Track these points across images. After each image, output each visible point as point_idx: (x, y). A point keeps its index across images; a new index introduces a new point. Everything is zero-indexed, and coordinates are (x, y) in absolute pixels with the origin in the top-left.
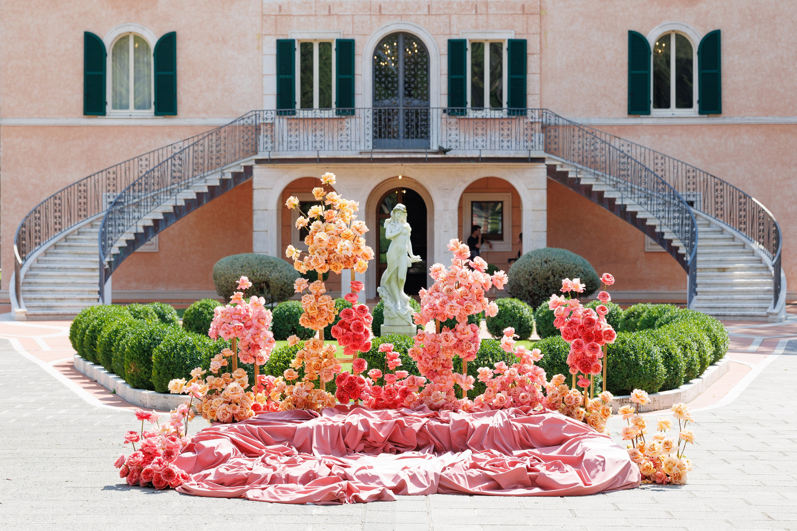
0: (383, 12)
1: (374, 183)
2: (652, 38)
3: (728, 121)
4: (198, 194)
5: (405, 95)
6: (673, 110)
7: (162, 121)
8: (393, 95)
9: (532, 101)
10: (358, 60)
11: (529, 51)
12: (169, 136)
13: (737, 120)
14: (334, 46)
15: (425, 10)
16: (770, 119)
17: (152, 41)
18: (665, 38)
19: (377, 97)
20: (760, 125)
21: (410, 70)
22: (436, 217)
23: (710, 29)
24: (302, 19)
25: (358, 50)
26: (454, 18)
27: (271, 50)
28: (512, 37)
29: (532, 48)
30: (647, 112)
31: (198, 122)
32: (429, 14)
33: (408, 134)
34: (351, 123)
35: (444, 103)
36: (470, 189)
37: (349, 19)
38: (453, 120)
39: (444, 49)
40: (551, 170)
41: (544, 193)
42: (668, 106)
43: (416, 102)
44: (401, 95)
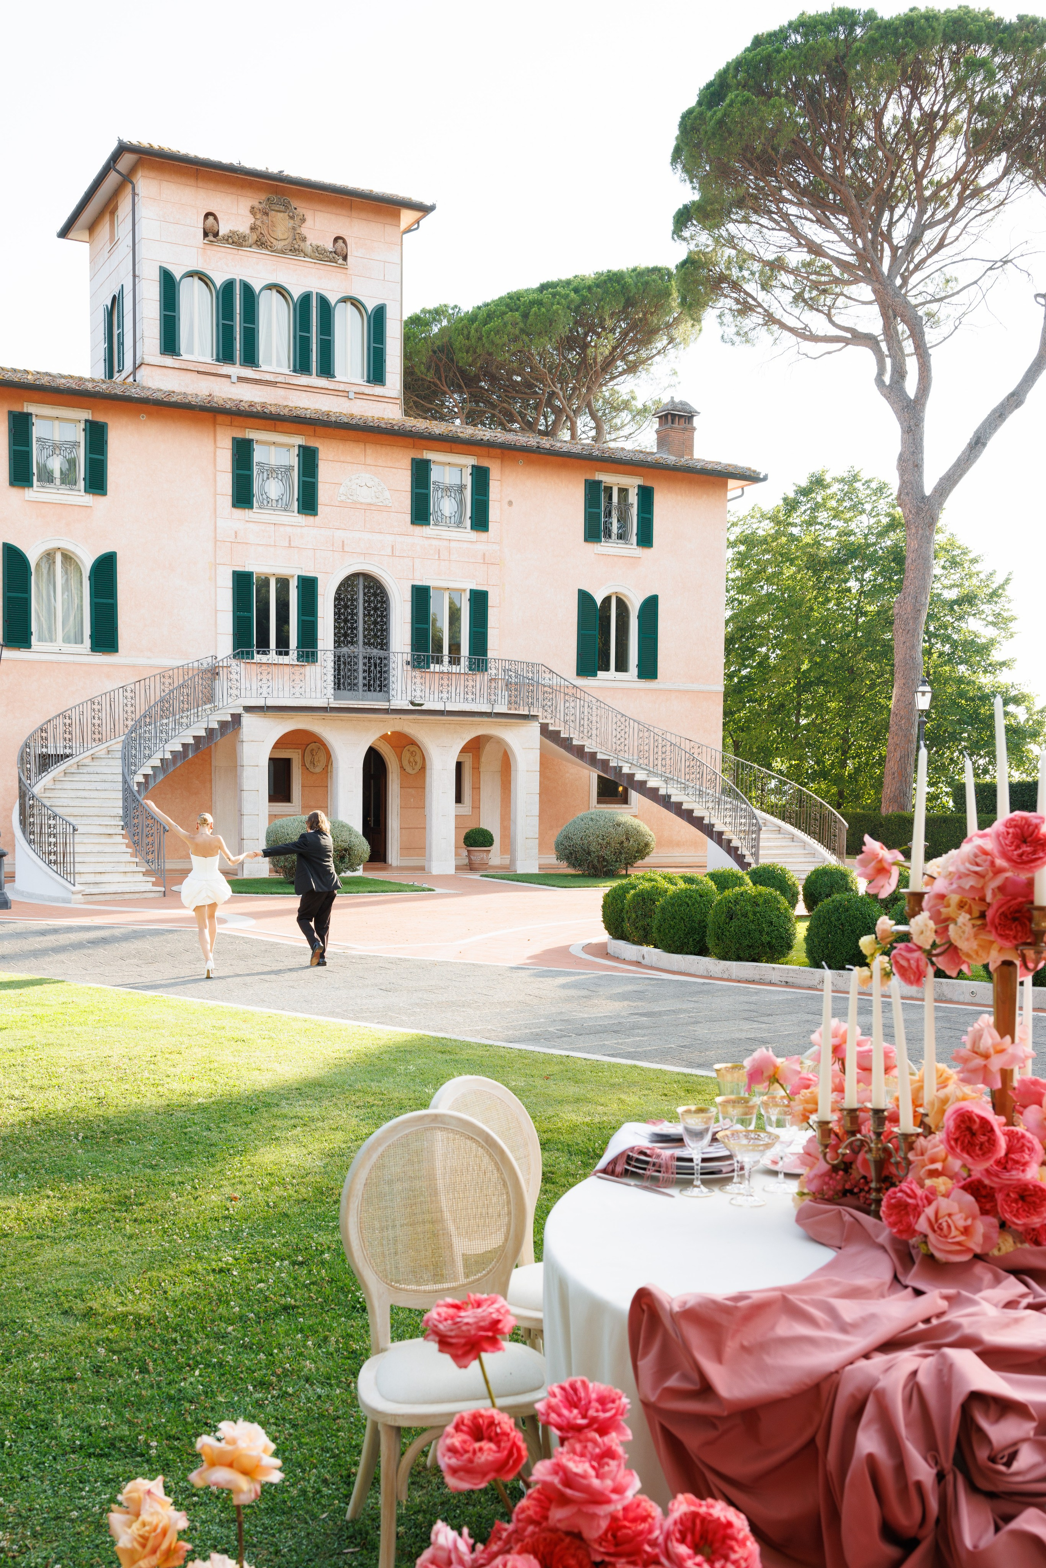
0: (346, 549)
2: (597, 598)
3: (661, 686)
4: (184, 745)
5: (365, 644)
6: (612, 673)
7: (102, 659)
8: (352, 643)
10: (320, 599)
11: (490, 602)
12: (116, 676)
13: (670, 685)
14: (292, 583)
15: (389, 551)
16: (694, 686)
17: (87, 562)
18: (607, 600)
19: (338, 643)
20: (687, 691)
21: (369, 615)
23: (648, 594)
24: (260, 549)
25: (320, 590)
26: (417, 562)
27: (227, 583)
28: (474, 586)
29: (492, 601)
30: (593, 674)
31: (141, 661)
32: (393, 555)
33: (369, 687)
34: (311, 670)
35: (408, 656)
37: (311, 553)
38: (417, 673)
39: (408, 595)
40: (544, 729)
41: (537, 753)
42: (608, 669)
43: (375, 652)
44: (361, 643)
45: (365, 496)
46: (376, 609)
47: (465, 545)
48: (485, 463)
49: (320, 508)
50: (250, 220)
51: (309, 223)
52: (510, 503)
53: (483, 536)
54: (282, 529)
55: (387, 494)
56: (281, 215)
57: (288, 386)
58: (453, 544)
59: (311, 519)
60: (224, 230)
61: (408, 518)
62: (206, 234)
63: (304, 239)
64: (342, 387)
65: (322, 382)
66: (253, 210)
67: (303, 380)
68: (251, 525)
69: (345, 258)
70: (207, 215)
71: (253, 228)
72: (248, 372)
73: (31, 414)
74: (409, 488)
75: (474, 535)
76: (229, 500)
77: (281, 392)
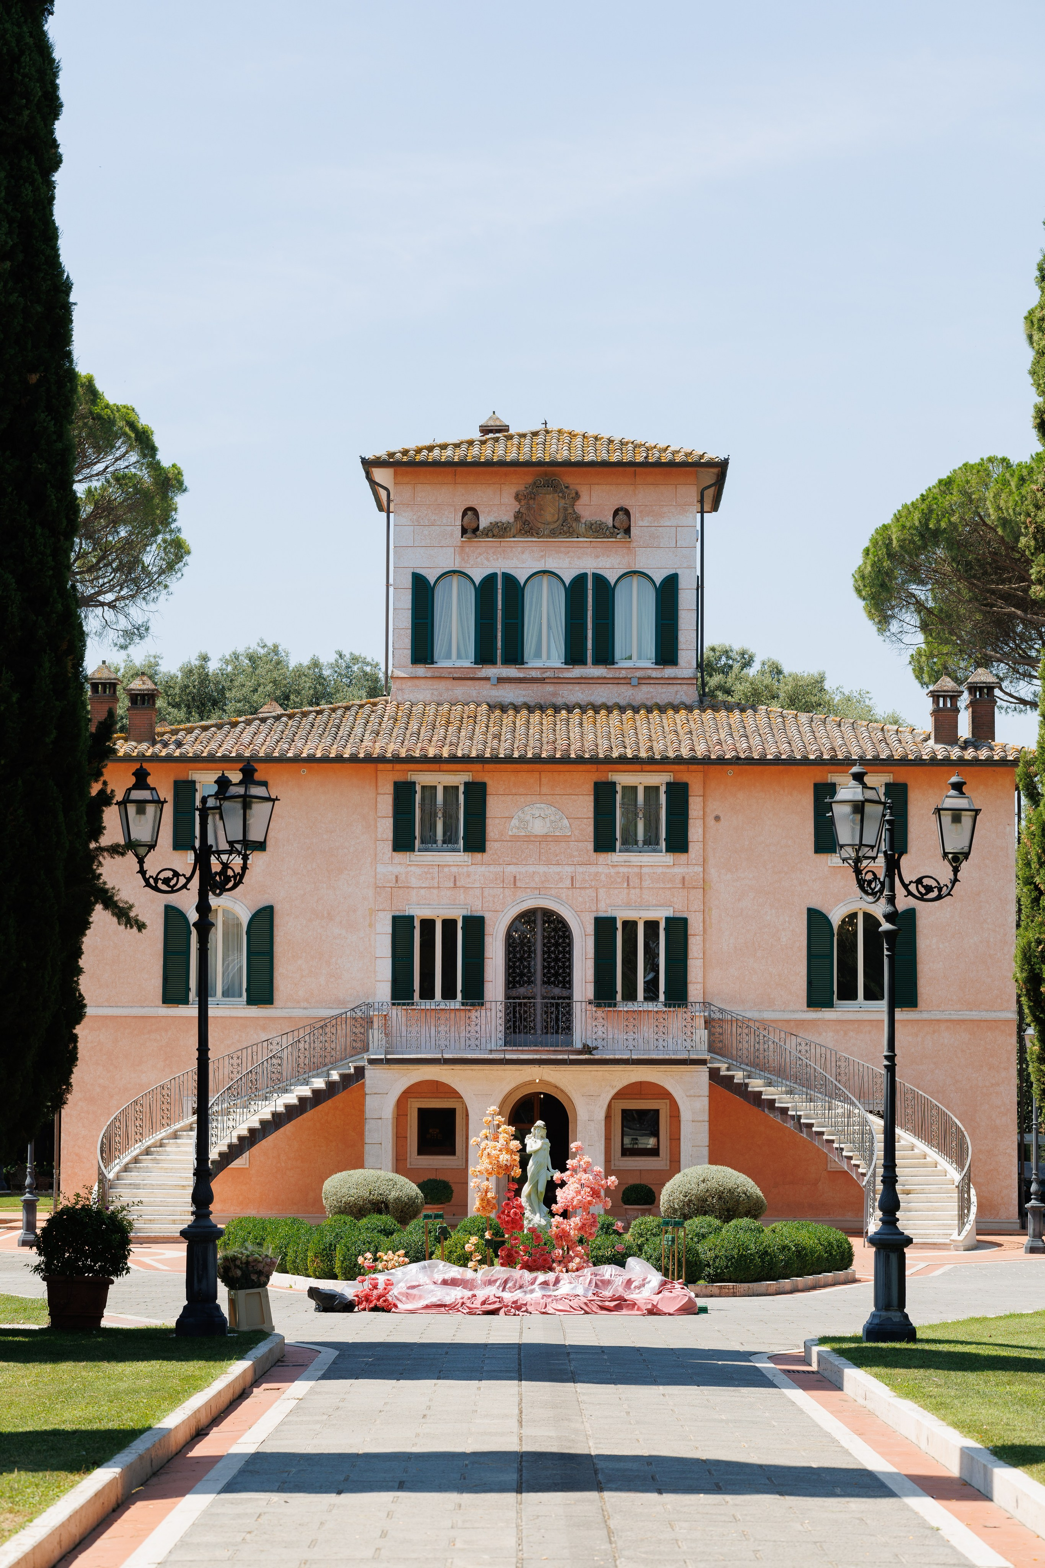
0: (518, 884)
1: (507, 1089)
2: (836, 918)
3: (925, 1016)
5: (544, 983)
6: (862, 1003)
7: (255, 1011)
8: (530, 982)
9: (694, 992)
10: (488, 940)
11: (690, 931)
12: (264, 1029)
13: (937, 1015)
14: (460, 924)
15: (568, 883)
16: (974, 1015)
17: (245, 918)
18: (851, 919)
19: (510, 984)
20: (963, 1021)
21: (550, 952)
22: (579, 1128)
23: (903, 907)
24: (422, 891)
25: (488, 929)
26: (602, 892)
27: (386, 928)
28: (670, 913)
29: (695, 926)
30: (830, 1005)
31: (297, 1013)
32: (573, 887)
33: (546, 1030)
34: (480, 1016)
35: (590, 994)
36: (619, 1095)
37: (478, 892)
38: (600, 1013)
39: (590, 928)
40: (714, 1074)
41: (706, 1101)
42: (854, 997)
43: (557, 991)
44: (539, 982)
45: (538, 827)
46: (557, 945)
47: (660, 870)
48: (684, 777)
49: (488, 845)
50: (515, 506)
51: (584, 499)
52: (717, 818)
53: (682, 857)
54: (446, 870)
55: (566, 821)
56: (549, 497)
57: (558, 681)
58: (644, 870)
59: (478, 856)
60: (484, 522)
61: (591, 846)
62: (464, 531)
63: (577, 519)
64: (623, 674)
65: (600, 671)
66: (517, 497)
67: (577, 671)
68: (413, 868)
69: (627, 531)
70: (464, 514)
71: (518, 516)
72: (511, 671)
73: (194, 782)
74: (591, 814)
75: (668, 859)
76: (389, 845)
77: (550, 688)
